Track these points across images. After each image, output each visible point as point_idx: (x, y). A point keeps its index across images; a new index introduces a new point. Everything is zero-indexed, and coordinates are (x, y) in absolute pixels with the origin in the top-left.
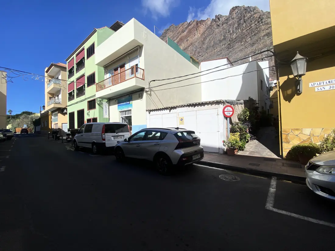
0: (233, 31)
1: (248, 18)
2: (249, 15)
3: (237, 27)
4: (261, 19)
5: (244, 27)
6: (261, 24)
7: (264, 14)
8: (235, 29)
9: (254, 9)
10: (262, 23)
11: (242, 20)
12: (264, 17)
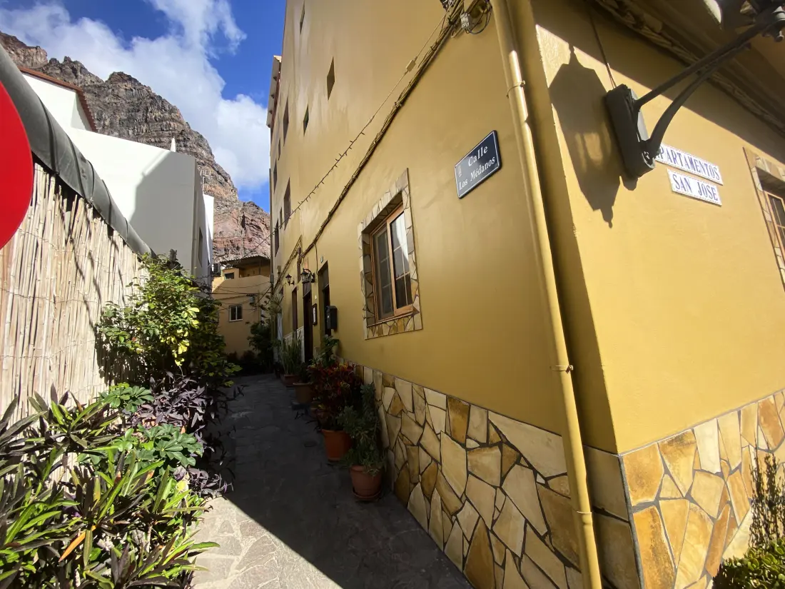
0: (111, 123)
1: (155, 118)
2: (158, 114)
3: (125, 120)
4: (185, 139)
5: (144, 131)
6: (184, 149)
7: (191, 133)
8: (118, 121)
9: (172, 110)
10: (185, 146)
11: (140, 114)
12: (190, 137)
